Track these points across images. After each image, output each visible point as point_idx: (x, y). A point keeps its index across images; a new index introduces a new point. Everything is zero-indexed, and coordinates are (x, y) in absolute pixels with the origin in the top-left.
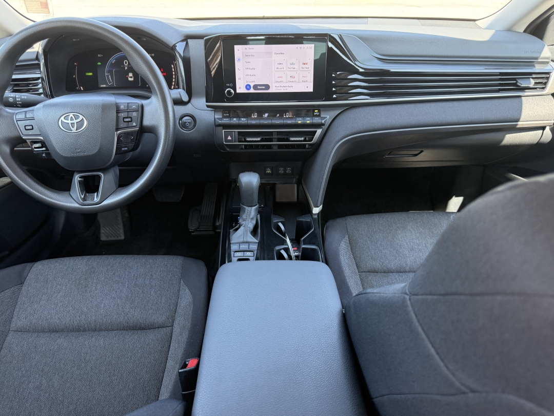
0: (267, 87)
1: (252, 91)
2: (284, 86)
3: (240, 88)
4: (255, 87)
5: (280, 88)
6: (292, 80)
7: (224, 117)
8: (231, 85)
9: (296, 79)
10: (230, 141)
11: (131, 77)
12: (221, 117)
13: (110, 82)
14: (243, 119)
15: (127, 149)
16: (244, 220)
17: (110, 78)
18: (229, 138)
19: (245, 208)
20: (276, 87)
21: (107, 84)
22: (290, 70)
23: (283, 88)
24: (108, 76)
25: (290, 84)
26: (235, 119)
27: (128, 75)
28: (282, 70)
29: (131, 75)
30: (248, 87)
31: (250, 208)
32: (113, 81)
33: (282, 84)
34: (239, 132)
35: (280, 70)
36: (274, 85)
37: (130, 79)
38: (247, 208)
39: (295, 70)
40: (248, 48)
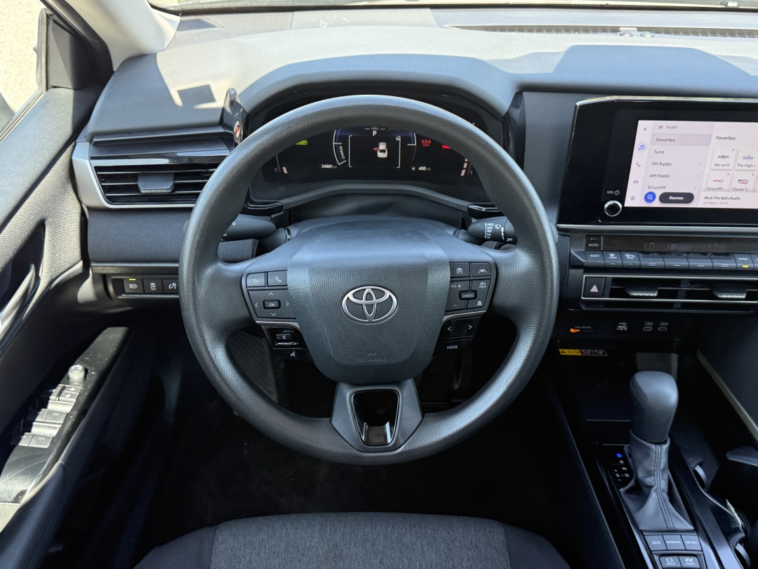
0: (689, 197)
1: (657, 204)
2: (723, 198)
3: (633, 198)
4: (664, 198)
5: (713, 201)
6: (743, 186)
7: (589, 250)
8: (617, 192)
9: (750, 186)
10: (594, 295)
11: (383, 151)
12: (584, 250)
13: (340, 160)
14: (628, 256)
15: (456, 347)
16: (649, 474)
17: (341, 152)
18: (594, 289)
19: (648, 448)
20: (706, 198)
21: (334, 163)
22: (740, 168)
23: (720, 200)
24: (337, 147)
25: (734, 195)
26: (612, 256)
27: (378, 146)
28: (726, 168)
29: (382, 146)
30: (649, 196)
31: (658, 447)
32: (347, 158)
33: (720, 194)
34: (613, 279)
35: (721, 167)
36: (703, 194)
37: (380, 155)
38: (653, 446)
39: (751, 168)
40: (665, 126)
